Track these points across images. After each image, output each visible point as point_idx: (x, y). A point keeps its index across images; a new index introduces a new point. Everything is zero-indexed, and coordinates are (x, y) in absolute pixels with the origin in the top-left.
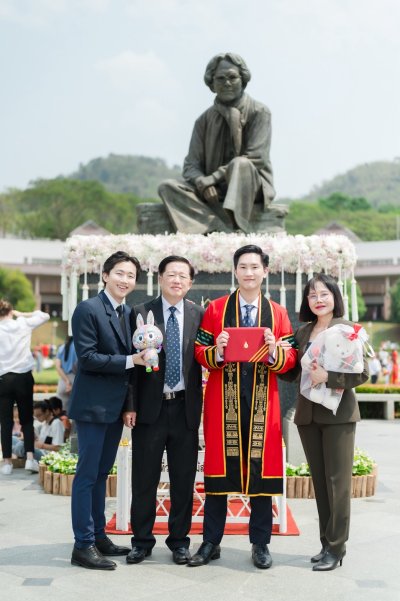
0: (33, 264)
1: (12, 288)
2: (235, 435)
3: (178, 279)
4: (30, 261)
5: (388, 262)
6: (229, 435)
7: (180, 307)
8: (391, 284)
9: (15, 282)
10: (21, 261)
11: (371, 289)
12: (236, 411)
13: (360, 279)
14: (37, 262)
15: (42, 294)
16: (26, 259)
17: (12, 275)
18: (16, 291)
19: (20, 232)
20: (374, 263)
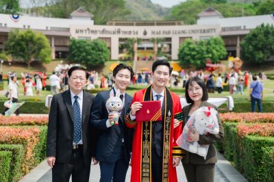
0: (51, 30)
1: (38, 42)
2: (148, 171)
3: (79, 80)
4: (49, 29)
5: (238, 28)
6: (144, 171)
7: (81, 96)
8: (240, 40)
9: (39, 39)
10: (45, 28)
11: (230, 43)
12: (149, 157)
13: (224, 37)
14: (53, 29)
15: (55, 46)
16: (47, 27)
17: (37, 35)
18: (40, 44)
19: (47, 15)
20: (231, 29)
